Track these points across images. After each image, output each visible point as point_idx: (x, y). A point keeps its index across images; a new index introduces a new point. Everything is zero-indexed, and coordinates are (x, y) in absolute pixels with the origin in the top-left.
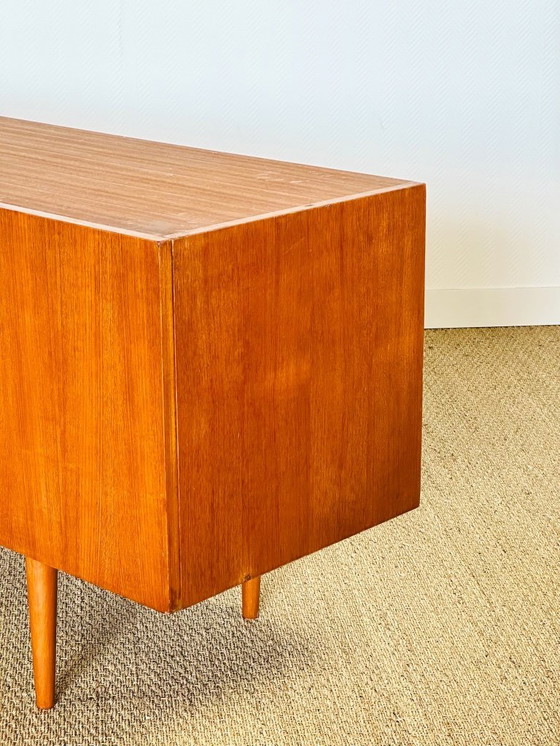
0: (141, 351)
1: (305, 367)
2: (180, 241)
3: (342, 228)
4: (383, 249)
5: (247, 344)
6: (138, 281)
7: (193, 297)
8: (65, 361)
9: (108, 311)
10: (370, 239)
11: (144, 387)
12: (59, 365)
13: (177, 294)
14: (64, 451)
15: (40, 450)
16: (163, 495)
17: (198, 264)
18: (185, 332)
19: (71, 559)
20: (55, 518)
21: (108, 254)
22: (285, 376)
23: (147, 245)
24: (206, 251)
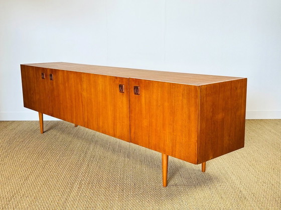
0: (193, 109)
1: (224, 115)
2: (202, 86)
3: (231, 86)
4: (239, 91)
5: (213, 109)
6: (193, 94)
7: (204, 98)
8: (174, 112)
9: (185, 101)
10: (236, 88)
11: (193, 117)
12: (173, 113)
13: (201, 97)
14: (173, 131)
15: (167, 131)
16: (197, 139)
17: (205, 91)
18: (202, 105)
19: (174, 154)
20: (170, 145)
21: (186, 89)
22: (220, 116)
23: (195, 87)
24: (206, 89)
